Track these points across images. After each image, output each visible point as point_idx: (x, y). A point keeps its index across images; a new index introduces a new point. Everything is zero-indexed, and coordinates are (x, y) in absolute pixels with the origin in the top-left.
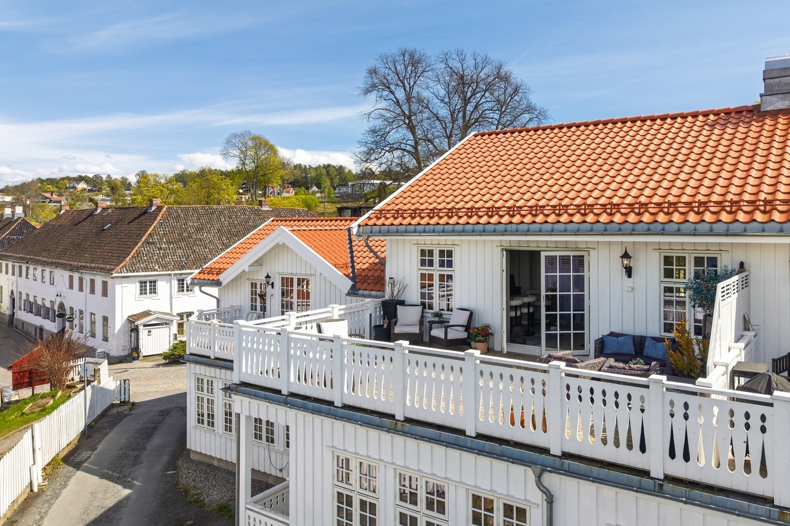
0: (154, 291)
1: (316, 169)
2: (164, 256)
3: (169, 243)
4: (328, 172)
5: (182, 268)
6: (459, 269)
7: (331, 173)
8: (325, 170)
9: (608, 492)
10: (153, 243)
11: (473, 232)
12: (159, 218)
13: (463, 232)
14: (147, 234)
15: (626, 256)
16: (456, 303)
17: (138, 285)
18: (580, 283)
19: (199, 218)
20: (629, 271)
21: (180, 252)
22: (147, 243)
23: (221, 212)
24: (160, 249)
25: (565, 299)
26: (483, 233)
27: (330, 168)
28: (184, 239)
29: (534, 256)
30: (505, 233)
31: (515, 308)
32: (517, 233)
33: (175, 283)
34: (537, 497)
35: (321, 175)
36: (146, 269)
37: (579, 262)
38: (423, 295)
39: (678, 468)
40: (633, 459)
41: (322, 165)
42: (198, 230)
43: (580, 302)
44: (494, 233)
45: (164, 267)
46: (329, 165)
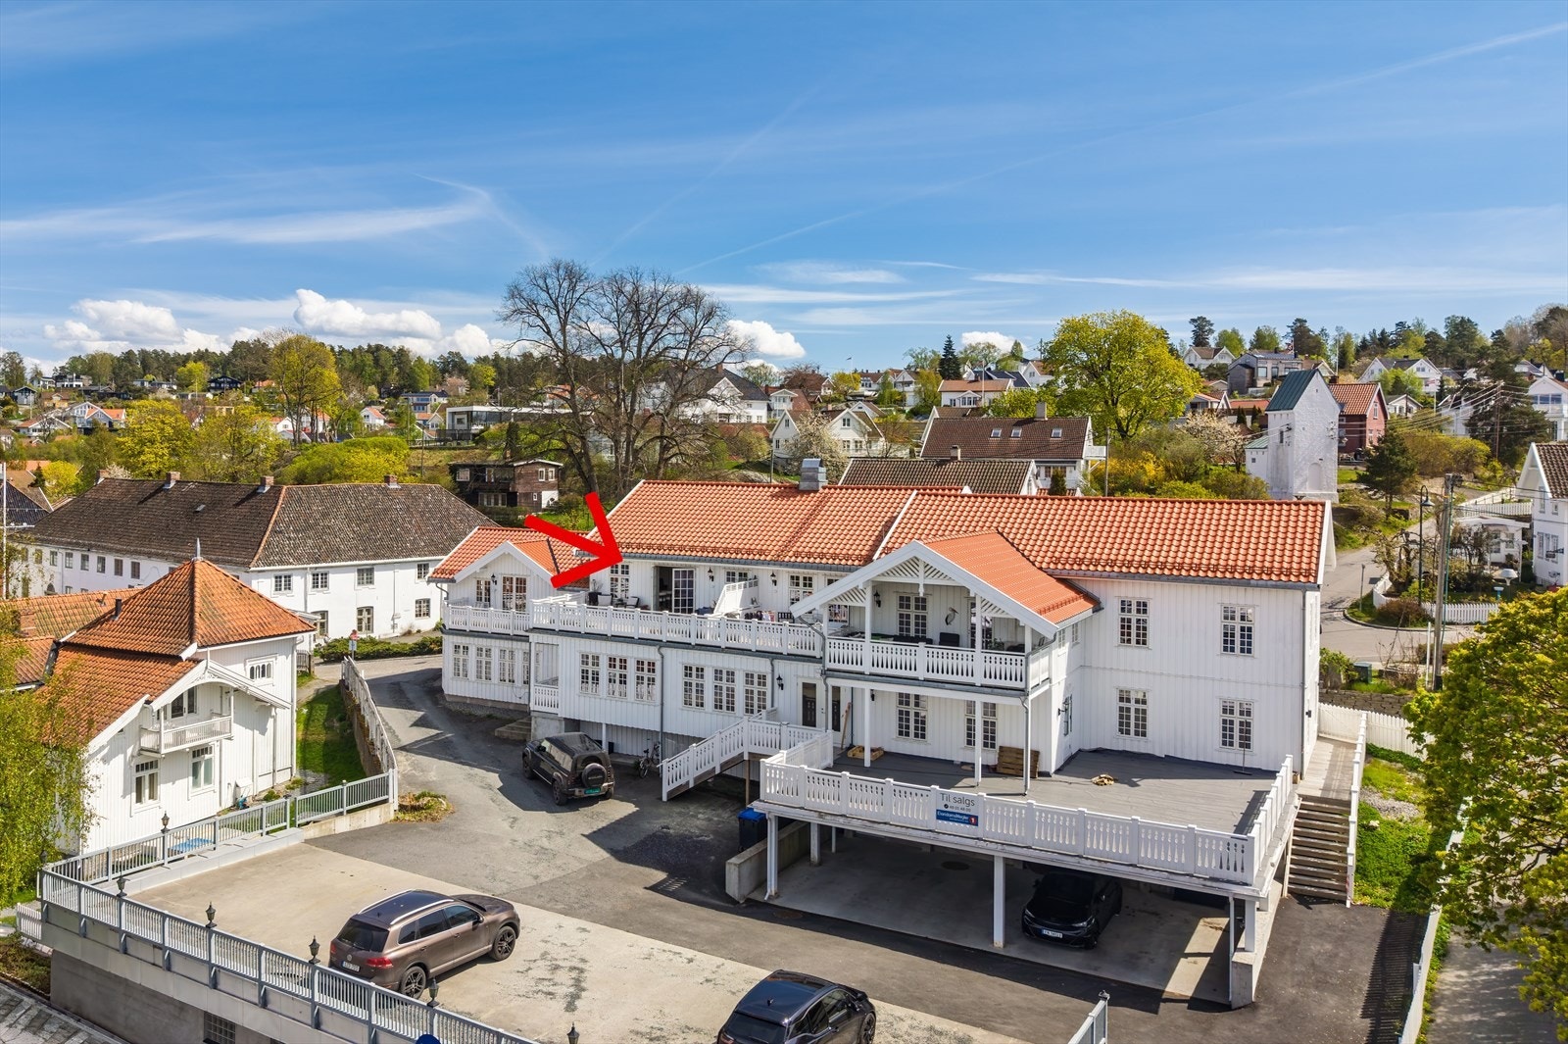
0: (288, 587)
1: (353, 353)
2: (296, 547)
3: (296, 531)
4: (376, 361)
5: (317, 561)
6: (632, 576)
7: (382, 362)
8: (371, 358)
9: (680, 651)
10: (281, 532)
11: (640, 557)
12: (280, 502)
13: (635, 557)
14: (272, 521)
15: (710, 571)
16: (630, 594)
17: (274, 580)
18: (691, 584)
19: (322, 501)
20: (712, 578)
21: (310, 542)
22: (274, 532)
23: (346, 493)
24: (289, 538)
25: (684, 592)
26: (645, 558)
27: (382, 353)
28: (311, 527)
29: (669, 569)
30: (655, 558)
31: (662, 597)
32: (661, 559)
33: (310, 578)
34: (658, 657)
35: (365, 365)
36: (281, 562)
37: (691, 573)
38: (612, 590)
39: (699, 641)
40: (687, 640)
41: (366, 347)
42: (325, 515)
43: (691, 593)
44: (650, 558)
45: (299, 560)
46: (378, 348)
